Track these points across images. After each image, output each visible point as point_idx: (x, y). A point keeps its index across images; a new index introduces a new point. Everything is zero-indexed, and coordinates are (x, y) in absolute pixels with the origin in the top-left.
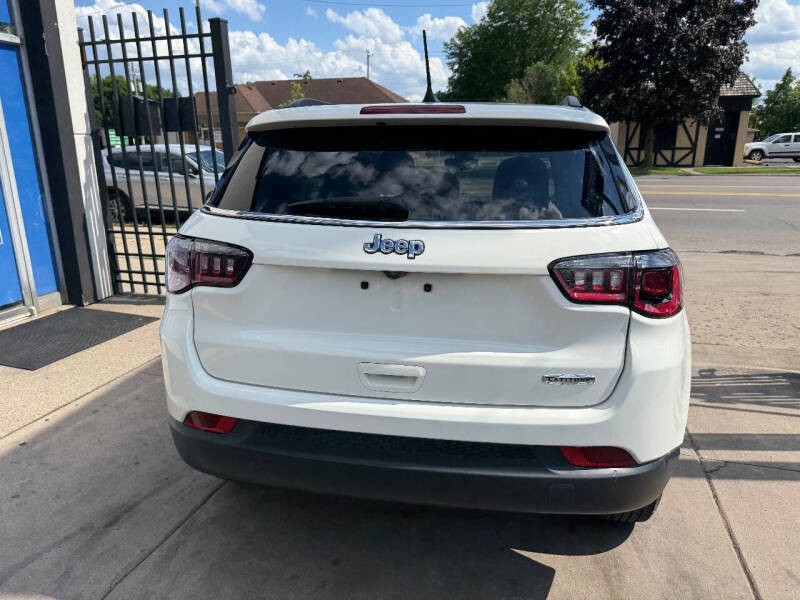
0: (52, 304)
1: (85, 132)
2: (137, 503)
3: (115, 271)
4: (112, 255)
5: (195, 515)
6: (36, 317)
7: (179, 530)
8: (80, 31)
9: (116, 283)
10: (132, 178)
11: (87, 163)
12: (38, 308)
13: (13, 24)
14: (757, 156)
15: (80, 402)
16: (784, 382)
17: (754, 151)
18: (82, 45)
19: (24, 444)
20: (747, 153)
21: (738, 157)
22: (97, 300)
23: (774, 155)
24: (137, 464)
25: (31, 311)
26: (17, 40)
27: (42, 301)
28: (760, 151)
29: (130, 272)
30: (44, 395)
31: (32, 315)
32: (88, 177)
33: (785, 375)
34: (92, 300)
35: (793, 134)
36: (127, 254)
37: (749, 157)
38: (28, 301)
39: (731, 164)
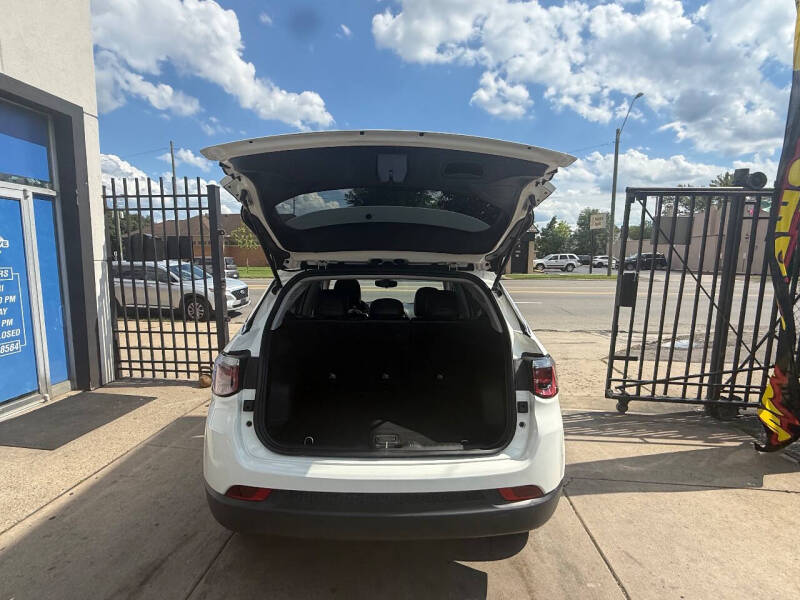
0: (63, 391)
1: (102, 258)
2: (163, 561)
3: (117, 361)
4: (117, 348)
5: (213, 565)
6: (50, 402)
7: (203, 580)
8: (104, 187)
9: (118, 370)
10: (137, 285)
11: (102, 281)
12: (51, 395)
13: (51, 182)
14: (540, 268)
15: (98, 475)
16: (590, 418)
17: (538, 264)
18: (105, 197)
19: (53, 518)
20: (535, 266)
21: (530, 268)
22: (102, 386)
23: (550, 267)
24: (157, 525)
25: (45, 398)
26: (54, 194)
27: (55, 389)
28: (541, 264)
29: (130, 361)
30: (65, 471)
31: (46, 401)
32: (102, 292)
33: (591, 414)
34: (98, 385)
35: (559, 255)
36: (129, 348)
37: (536, 268)
38: (42, 389)
39: (526, 272)
